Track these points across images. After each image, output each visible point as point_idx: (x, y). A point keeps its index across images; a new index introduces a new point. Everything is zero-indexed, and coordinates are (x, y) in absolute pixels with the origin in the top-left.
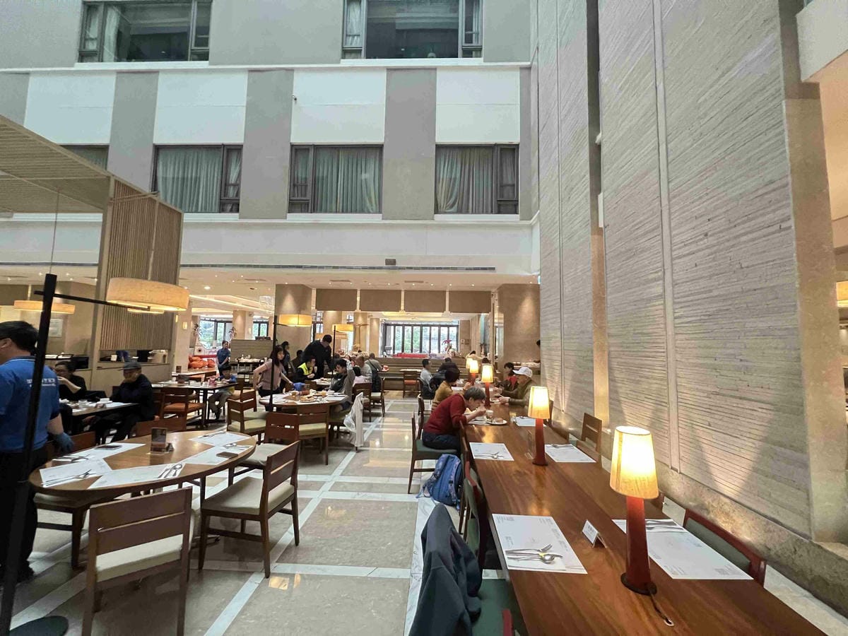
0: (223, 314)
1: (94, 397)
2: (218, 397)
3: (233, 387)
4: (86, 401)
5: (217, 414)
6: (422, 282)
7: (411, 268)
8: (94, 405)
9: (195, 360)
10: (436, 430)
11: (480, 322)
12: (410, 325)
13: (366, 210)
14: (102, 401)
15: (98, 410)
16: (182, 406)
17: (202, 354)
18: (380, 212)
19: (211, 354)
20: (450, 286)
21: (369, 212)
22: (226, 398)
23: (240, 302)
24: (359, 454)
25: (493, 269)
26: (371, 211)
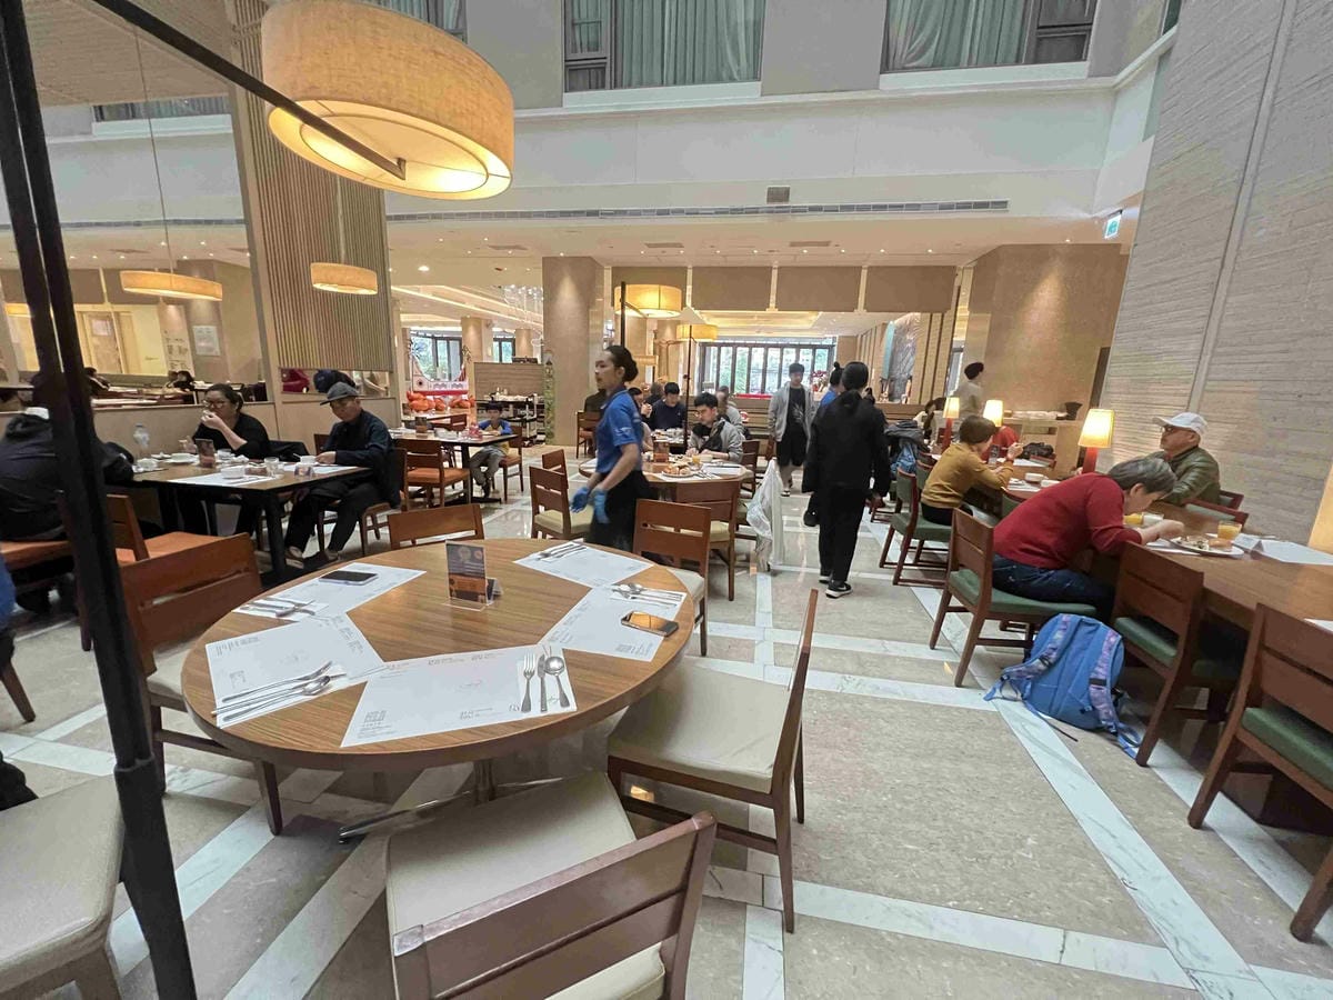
0: (444, 324)
1: (290, 452)
2: (485, 459)
3: (507, 443)
4: (277, 461)
5: (486, 489)
6: (827, 244)
7: (819, 209)
8: (292, 468)
9: (417, 399)
10: (1044, 560)
11: (885, 338)
12: (745, 345)
13: (724, 75)
14: (306, 462)
15: (302, 480)
16: (435, 473)
17: (424, 388)
18: (756, 77)
19: (437, 389)
20: (882, 253)
21: (732, 79)
22: (498, 461)
23: (472, 302)
24: (777, 578)
25: (1003, 204)
26: (736, 76)
